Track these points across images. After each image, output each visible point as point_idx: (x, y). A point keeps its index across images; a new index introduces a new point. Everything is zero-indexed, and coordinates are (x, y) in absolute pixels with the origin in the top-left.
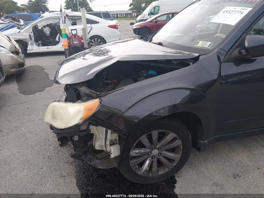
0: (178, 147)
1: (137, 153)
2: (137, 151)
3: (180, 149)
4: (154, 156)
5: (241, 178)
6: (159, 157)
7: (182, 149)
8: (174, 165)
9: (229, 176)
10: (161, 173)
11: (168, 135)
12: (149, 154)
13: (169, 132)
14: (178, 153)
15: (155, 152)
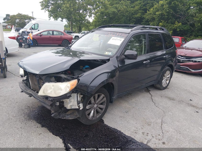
0: (104, 101)
1: (89, 107)
2: (89, 106)
3: (105, 103)
4: (95, 108)
5: (129, 112)
6: (97, 108)
7: (106, 102)
8: (103, 111)
9: (124, 113)
10: (98, 117)
11: (101, 96)
12: (93, 107)
13: (102, 94)
14: (104, 105)
15: (96, 106)
